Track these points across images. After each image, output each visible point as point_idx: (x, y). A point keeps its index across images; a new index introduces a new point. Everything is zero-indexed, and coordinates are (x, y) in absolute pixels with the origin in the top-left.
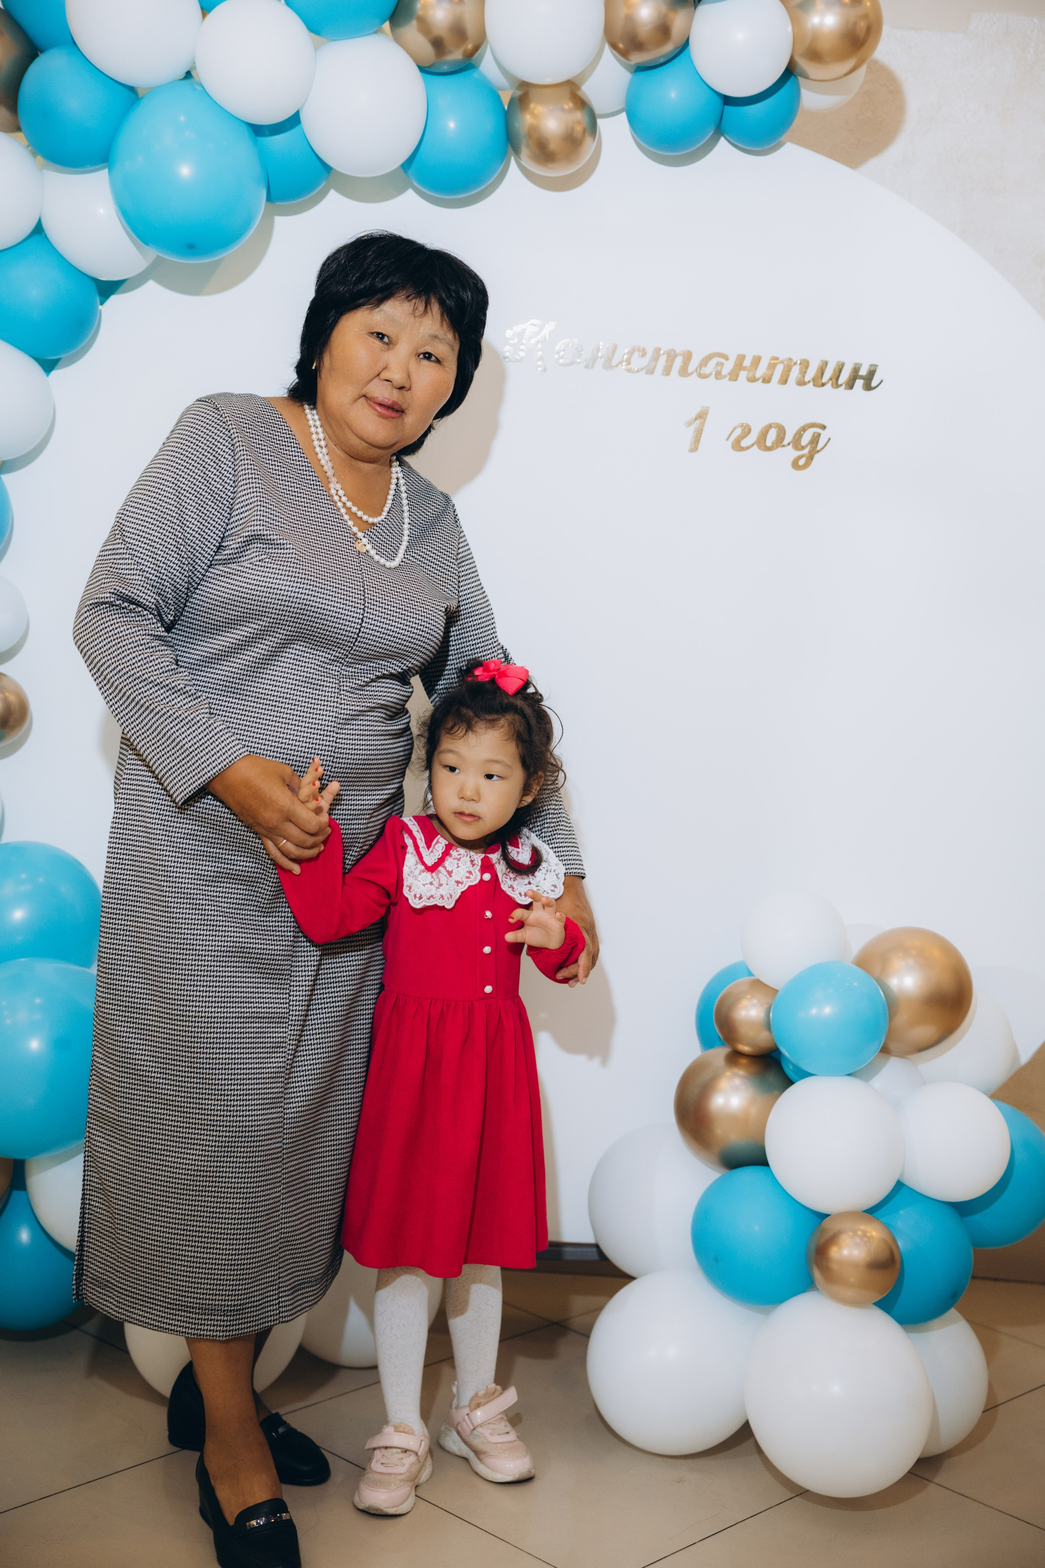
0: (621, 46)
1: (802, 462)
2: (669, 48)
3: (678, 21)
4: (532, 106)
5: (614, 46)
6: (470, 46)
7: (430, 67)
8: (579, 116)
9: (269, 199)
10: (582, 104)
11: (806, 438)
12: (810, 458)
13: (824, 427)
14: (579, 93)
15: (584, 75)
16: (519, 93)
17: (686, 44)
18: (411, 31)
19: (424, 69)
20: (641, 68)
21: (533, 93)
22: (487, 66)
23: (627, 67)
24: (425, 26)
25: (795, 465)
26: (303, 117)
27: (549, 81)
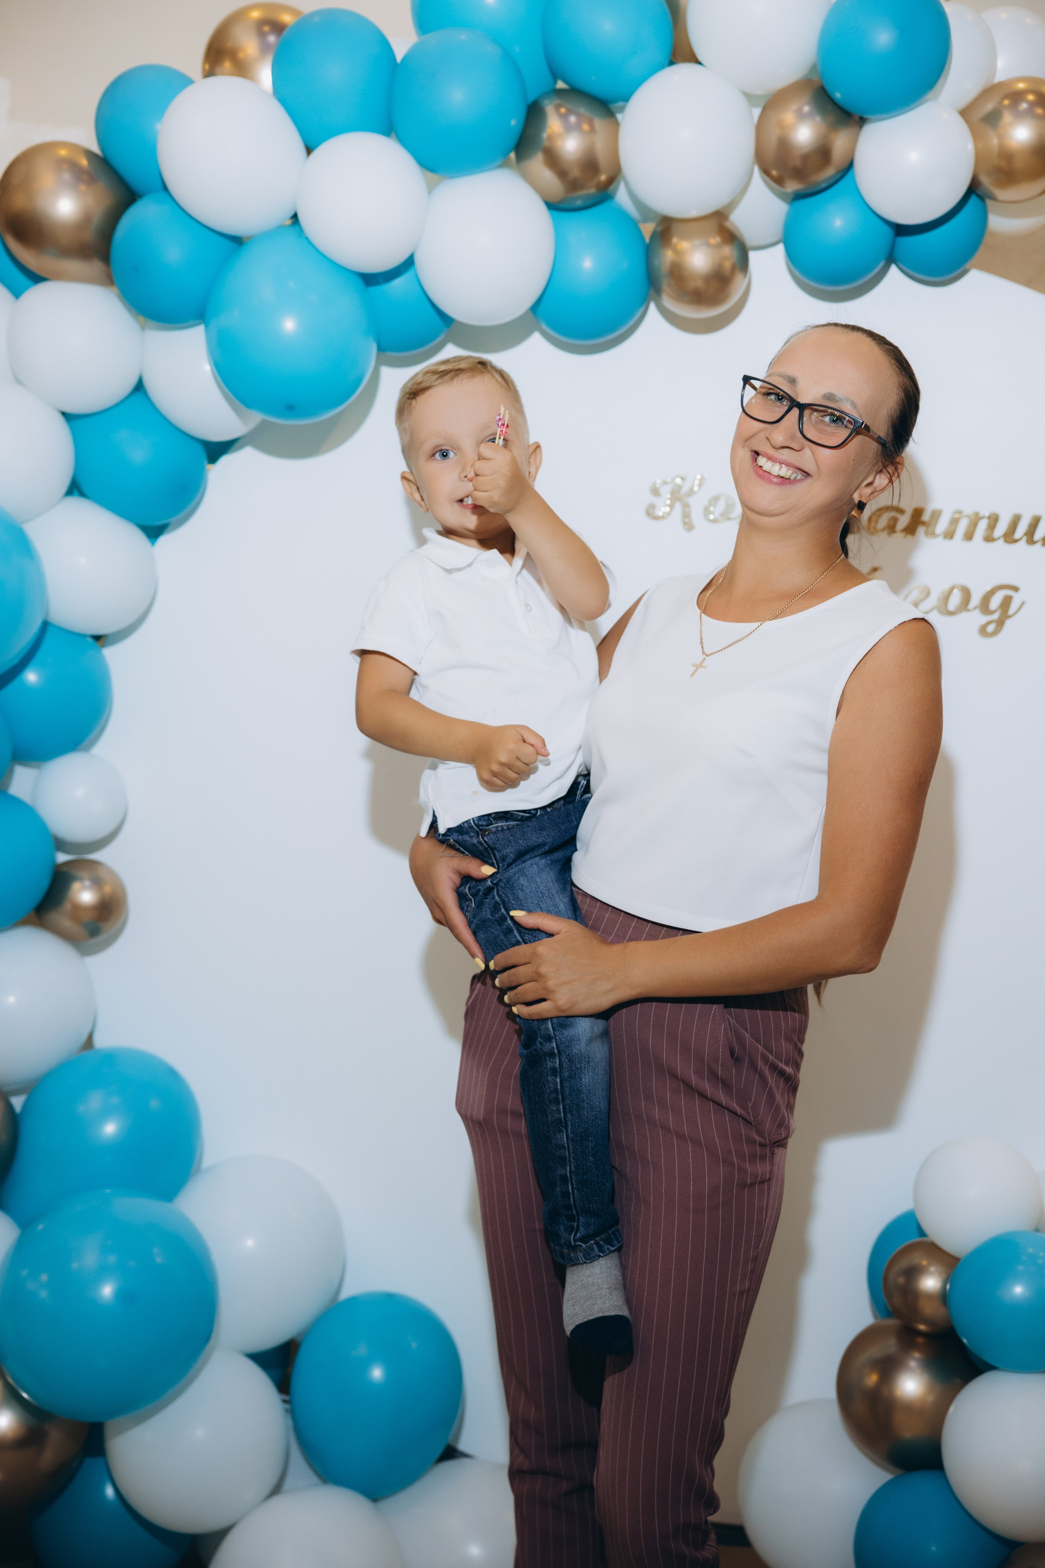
0: (774, 173)
1: (991, 628)
2: (830, 172)
3: (840, 143)
4: (675, 240)
5: (766, 171)
6: (603, 178)
7: (561, 201)
8: (728, 251)
9: (380, 349)
10: (731, 237)
11: (995, 602)
12: (1000, 623)
13: (1016, 589)
14: (727, 224)
15: (732, 205)
16: (660, 229)
17: (849, 166)
18: (537, 164)
19: (553, 206)
20: (799, 196)
21: (676, 228)
22: (622, 196)
23: (783, 197)
24: (553, 159)
25: (983, 631)
26: (417, 259)
27: (694, 214)
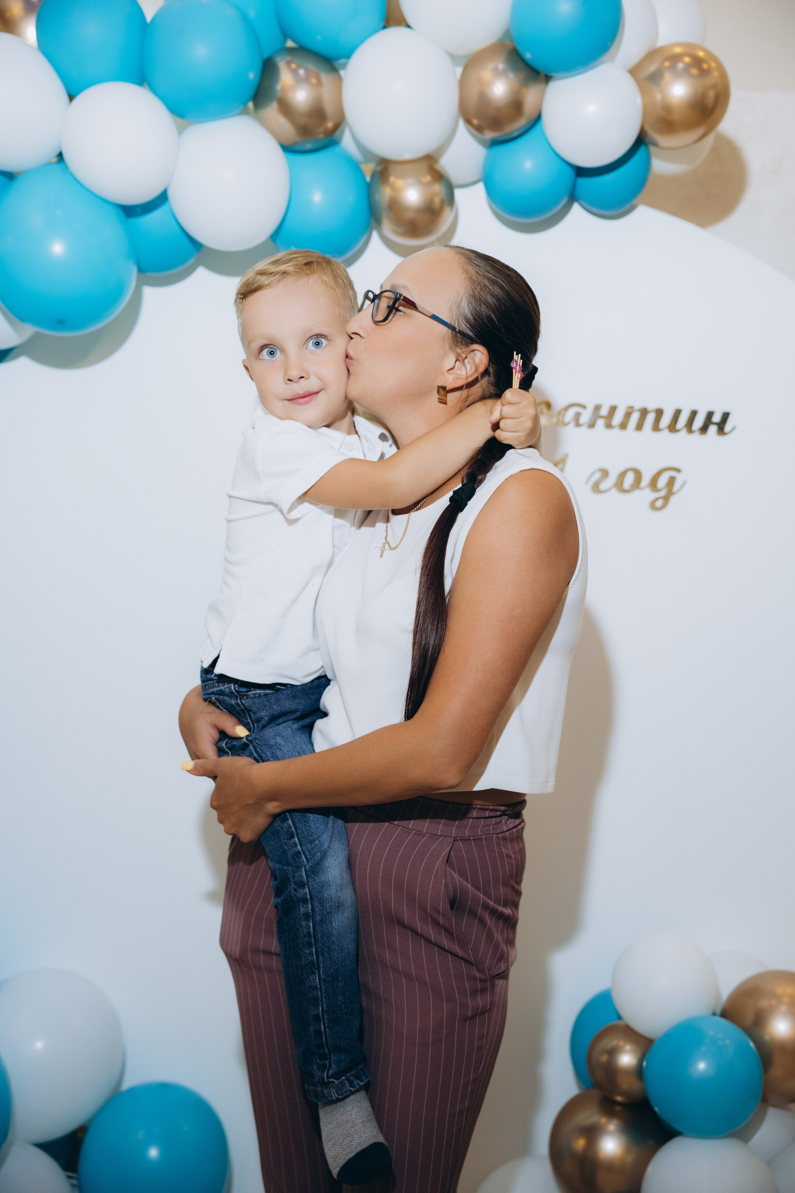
0: (475, 122)
1: (659, 503)
2: (522, 122)
3: (530, 96)
4: (392, 179)
5: (468, 121)
6: (330, 125)
7: (294, 144)
8: (438, 188)
9: (140, 270)
10: (439, 176)
11: (662, 482)
12: (666, 499)
13: (678, 471)
14: (437, 167)
15: (442, 149)
16: (379, 168)
17: (538, 118)
18: (272, 112)
19: (287, 148)
20: (496, 143)
21: (392, 168)
22: (347, 142)
23: (482, 142)
24: (286, 108)
25: (653, 506)
26: (171, 194)
27: (407, 156)
